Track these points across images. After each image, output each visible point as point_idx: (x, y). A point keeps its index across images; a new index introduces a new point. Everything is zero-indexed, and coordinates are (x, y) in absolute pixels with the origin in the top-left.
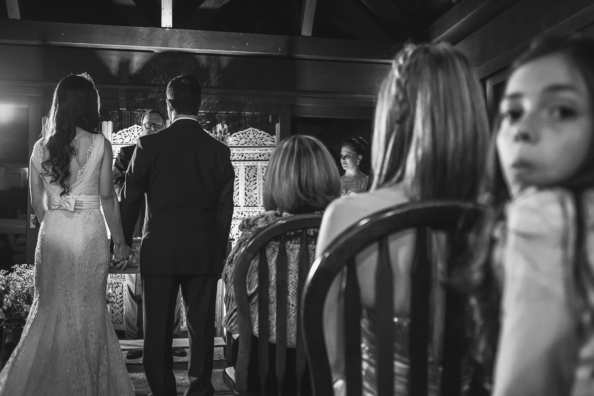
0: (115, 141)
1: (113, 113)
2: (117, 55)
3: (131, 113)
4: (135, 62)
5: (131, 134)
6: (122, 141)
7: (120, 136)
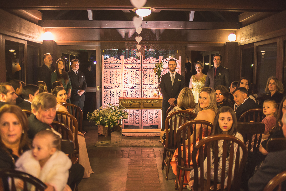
0: (125, 62)
1: (123, 51)
2: (124, 30)
3: (129, 51)
4: (131, 33)
5: (130, 60)
6: (127, 62)
7: (126, 61)
